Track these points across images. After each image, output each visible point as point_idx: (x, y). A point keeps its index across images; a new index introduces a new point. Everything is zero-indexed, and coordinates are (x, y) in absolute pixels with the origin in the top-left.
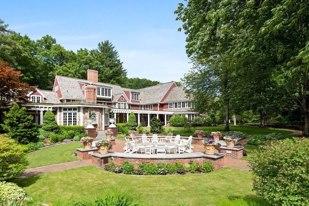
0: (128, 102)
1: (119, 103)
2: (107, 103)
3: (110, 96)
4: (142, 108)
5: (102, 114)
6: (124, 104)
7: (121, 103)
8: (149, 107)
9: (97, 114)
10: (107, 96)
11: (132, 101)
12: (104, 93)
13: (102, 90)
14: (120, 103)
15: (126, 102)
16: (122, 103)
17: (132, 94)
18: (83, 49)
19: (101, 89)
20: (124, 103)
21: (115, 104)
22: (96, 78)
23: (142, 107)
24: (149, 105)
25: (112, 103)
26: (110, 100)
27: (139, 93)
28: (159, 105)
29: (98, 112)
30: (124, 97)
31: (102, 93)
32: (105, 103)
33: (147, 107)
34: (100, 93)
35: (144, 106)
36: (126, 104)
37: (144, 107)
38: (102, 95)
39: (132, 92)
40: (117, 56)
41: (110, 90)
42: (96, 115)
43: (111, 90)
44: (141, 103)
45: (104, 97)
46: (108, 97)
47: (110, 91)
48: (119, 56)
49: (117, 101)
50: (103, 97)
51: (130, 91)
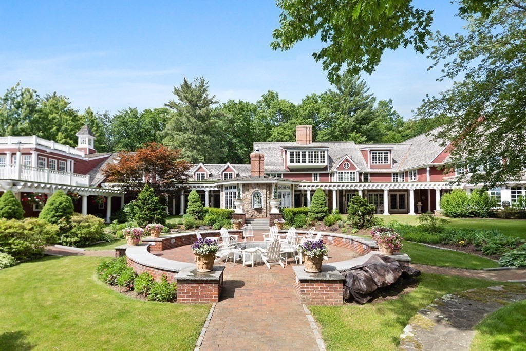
0: (358, 169)
1: (339, 173)
2: (320, 174)
3: (324, 162)
4: (398, 177)
5: (270, 193)
6: (351, 173)
7: (344, 171)
8: (411, 174)
9: (263, 192)
10: (318, 162)
11: (372, 167)
12: (314, 158)
13: (309, 155)
14: (342, 173)
15: (355, 169)
16: (345, 173)
17: (373, 153)
18: (310, 95)
19: (307, 153)
20: (350, 171)
21: (332, 174)
22: (308, 136)
23: (398, 175)
24: (411, 172)
25: (329, 173)
26: (325, 168)
27: (390, 150)
28: (428, 169)
29: (264, 191)
30: (349, 162)
31: (309, 160)
32: (317, 174)
33: (407, 176)
34: (305, 160)
35: (403, 173)
36: (354, 173)
37: (403, 176)
38: (309, 162)
39: (371, 150)
40: (366, 89)
41: (324, 152)
42: (260, 194)
43: (326, 153)
44: (395, 169)
45: (314, 164)
46: (320, 164)
47: (324, 155)
48: (368, 89)
49: (335, 170)
50: (311, 164)
51: (368, 149)
